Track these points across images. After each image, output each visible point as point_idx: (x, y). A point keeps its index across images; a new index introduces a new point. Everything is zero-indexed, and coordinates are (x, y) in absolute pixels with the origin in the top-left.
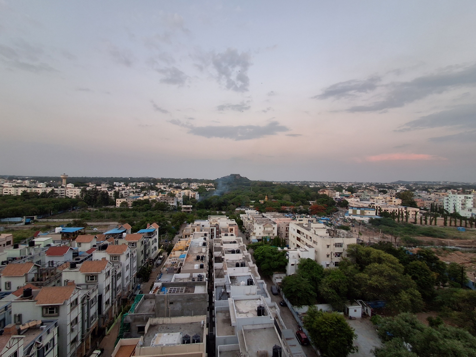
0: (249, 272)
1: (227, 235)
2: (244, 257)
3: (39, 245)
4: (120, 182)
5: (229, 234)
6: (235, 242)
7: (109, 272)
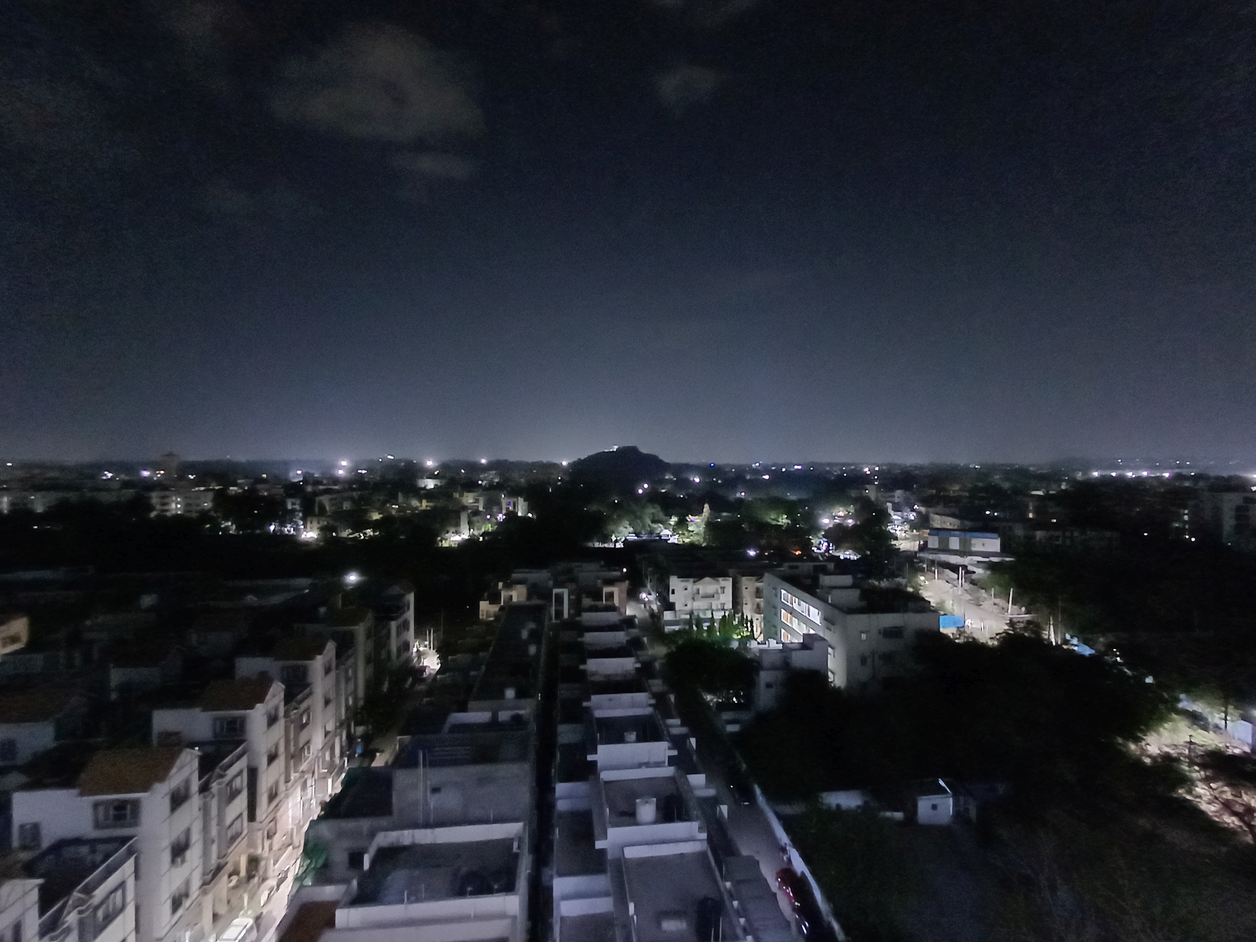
0: (651, 705)
2: (638, 665)
5: (603, 606)
7: (277, 709)
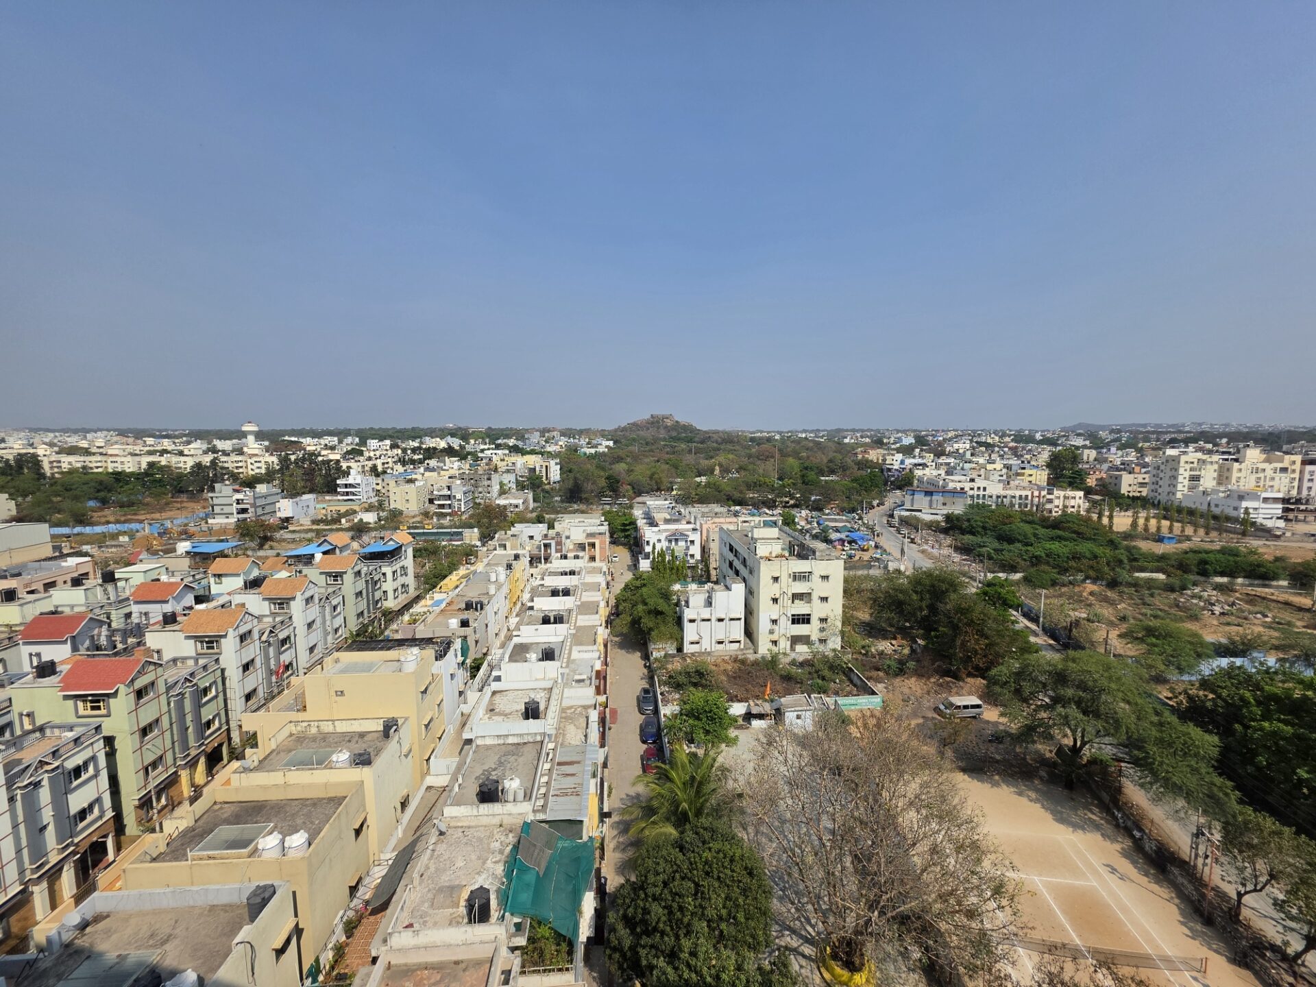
0: (566, 635)
1: (566, 557)
3: (127, 580)
4: (381, 440)
5: (570, 555)
6: (572, 573)
